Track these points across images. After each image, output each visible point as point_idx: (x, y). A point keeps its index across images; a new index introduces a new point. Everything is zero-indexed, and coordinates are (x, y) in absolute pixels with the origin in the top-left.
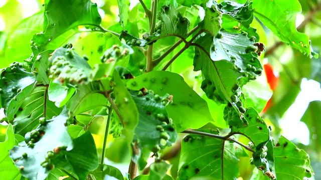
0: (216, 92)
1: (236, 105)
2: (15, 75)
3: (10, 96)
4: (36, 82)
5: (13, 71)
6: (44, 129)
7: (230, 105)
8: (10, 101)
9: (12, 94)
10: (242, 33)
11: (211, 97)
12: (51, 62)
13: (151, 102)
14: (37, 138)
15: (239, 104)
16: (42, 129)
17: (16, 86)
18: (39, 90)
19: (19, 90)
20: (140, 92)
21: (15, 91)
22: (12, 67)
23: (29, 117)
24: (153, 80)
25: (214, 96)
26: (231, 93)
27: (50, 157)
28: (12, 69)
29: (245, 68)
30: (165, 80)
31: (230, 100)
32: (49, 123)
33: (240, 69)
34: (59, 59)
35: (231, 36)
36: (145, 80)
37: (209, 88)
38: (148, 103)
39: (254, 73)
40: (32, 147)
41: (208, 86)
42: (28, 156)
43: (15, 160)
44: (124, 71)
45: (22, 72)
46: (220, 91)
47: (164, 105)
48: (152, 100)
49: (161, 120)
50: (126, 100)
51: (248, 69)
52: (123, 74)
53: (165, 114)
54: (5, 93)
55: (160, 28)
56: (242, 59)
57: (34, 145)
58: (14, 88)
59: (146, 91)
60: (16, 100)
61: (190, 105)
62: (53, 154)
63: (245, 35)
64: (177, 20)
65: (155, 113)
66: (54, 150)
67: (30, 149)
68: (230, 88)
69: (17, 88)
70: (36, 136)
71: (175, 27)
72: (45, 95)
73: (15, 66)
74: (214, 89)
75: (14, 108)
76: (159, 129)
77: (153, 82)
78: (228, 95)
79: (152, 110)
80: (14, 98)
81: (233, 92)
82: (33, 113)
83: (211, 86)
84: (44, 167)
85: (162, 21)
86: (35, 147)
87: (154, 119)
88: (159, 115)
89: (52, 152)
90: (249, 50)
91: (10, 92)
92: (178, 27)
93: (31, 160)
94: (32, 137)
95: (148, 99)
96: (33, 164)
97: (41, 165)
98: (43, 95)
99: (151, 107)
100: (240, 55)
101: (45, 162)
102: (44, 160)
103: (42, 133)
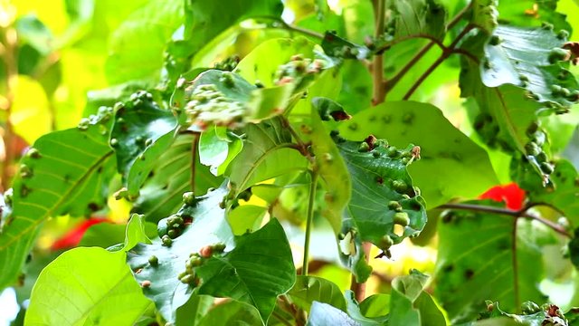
0: (501, 135)
1: (535, 162)
2: (140, 115)
3: (132, 153)
4: (179, 127)
5: (136, 108)
6: (191, 213)
7: (525, 160)
8: (133, 162)
9: (136, 149)
10: (543, 25)
11: (492, 144)
12: (190, 95)
13: (382, 162)
14: (178, 229)
15: (541, 158)
16: (188, 213)
17: (143, 135)
18: (184, 140)
19: (147, 141)
20: (365, 144)
21: (141, 144)
22: (135, 100)
23: (165, 188)
24: (387, 118)
25: (497, 144)
26: (526, 139)
27: (194, 264)
28: (135, 103)
29: (550, 93)
30: (408, 116)
31: (524, 152)
32: (200, 203)
33: (537, 98)
34: (204, 89)
35: (523, 33)
36: (373, 119)
37: (487, 128)
38: (376, 164)
39: (566, 101)
40: (168, 245)
41: (486, 124)
42: (159, 263)
43: (135, 270)
44: (330, 105)
45: (153, 110)
46: (508, 135)
47: (405, 164)
48: (384, 156)
49: (400, 191)
50: (329, 157)
51: (556, 94)
52: (328, 112)
53: (407, 181)
54: (123, 147)
55: (393, 25)
56: (545, 75)
57: (172, 242)
58: (138, 138)
59: (375, 141)
60: (143, 159)
61: (457, 158)
62: (199, 258)
63: (548, 29)
64: (425, 8)
65: (390, 180)
66: (201, 252)
67: (165, 249)
68: (523, 128)
69: (145, 138)
70: (177, 225)
71: (422, 22)
72: (193, 149)
73: (141, 98)
74: (497, 129)
75: (140, 174)
76: (392, 208)
77: (387, 120)
78: (521, 141)
79: (385, 173)
80: (141, 155)
81: (528, 136)
82: (172, 180)
83: (492, 125)
84: (184, 282)
85: (398, 13)
86: (174, 245)
87: (388, 190)
88: (395, 182)
89: (197, 255)
90: (554, 57)
91: (132, 146)
92: (428, 21)
93: (164, 269)
94: (170, 226)
95: (376, 156)
96: (167, 276)
97: (180, 279)
98: (189, 149)
99: (383, 168)
100: (539, 67)
101: (187, 274)
102: (184, 270)
103: (187, 220)
